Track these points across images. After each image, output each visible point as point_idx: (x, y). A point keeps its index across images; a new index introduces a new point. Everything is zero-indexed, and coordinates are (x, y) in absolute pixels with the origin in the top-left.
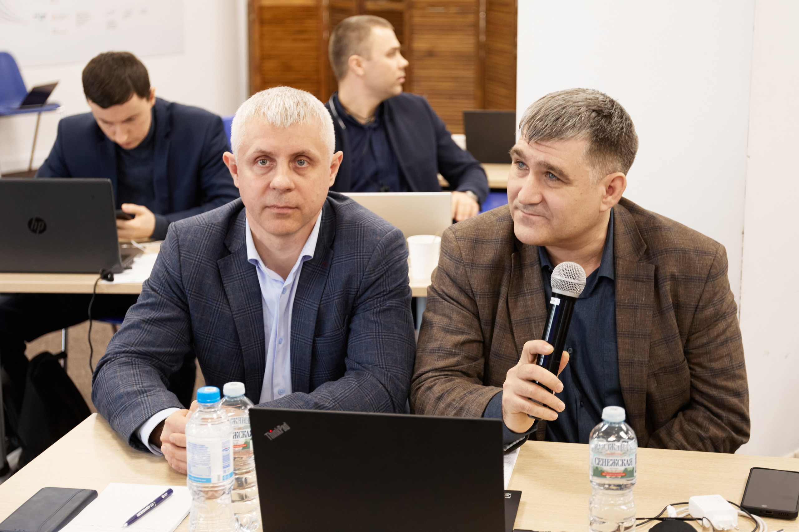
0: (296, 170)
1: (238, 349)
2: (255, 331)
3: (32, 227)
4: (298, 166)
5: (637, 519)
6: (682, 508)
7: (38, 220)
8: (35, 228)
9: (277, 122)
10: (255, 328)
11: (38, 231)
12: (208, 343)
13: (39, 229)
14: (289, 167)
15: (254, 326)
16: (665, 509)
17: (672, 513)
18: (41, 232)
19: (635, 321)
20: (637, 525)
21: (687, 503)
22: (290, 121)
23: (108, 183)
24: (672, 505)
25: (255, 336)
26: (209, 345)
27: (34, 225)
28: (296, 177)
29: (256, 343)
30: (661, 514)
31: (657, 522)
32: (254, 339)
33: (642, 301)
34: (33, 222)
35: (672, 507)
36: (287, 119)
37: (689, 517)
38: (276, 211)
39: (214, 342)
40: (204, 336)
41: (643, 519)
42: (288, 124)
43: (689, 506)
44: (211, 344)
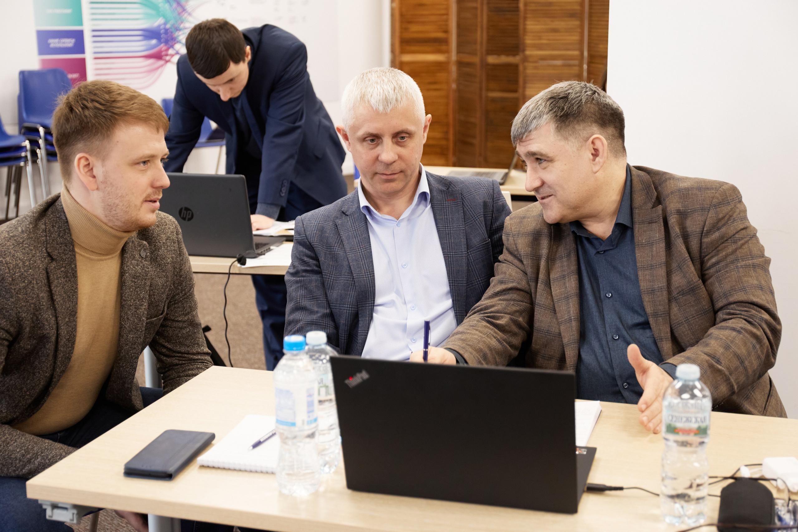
0: (398, 144)
1: (352, 281)
2: (365, 265)
3: (182, 216)
4: (400, 140)
5: (711, 477)
6: (756, 469)
7: (187, 209)
8: (185, 216)
9: (380, 109)
10: (365, 263)
11: (187, 219)
12: (331, 281)
13: (188, 217)
14: (392, 141)
15: (364, 261)
16: (739, 470)
17: (746, 473)
18: (190, 219)
19: (652, 255)
20: (710, 484)
21: (761, 465)
22: (390, 107)
23: (242, 178)
24: (746, 466)
25: (365, 269)
26: (331, 283)
27: (184, 213)
28: (399, 149)
29: (366, 274)
30: (735, 473)
31: (731, 481)
32: (365, 271)
33: (656, 237)
34: (183, 211)
35: (746, 468)
36: (388, 106)
37: (763, 478)
38: (384, 177)
39: (335, 280)
40: (327, 276)
41: (716, 477)
42: (389, 110)
43: (763, 468)
44: (333, 282)
